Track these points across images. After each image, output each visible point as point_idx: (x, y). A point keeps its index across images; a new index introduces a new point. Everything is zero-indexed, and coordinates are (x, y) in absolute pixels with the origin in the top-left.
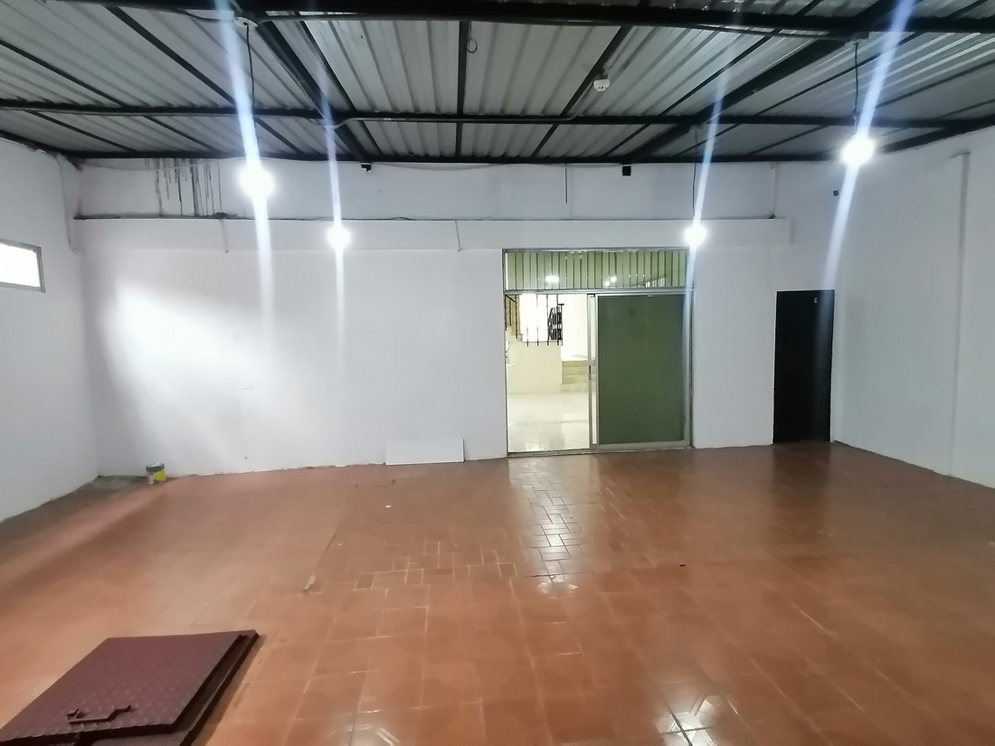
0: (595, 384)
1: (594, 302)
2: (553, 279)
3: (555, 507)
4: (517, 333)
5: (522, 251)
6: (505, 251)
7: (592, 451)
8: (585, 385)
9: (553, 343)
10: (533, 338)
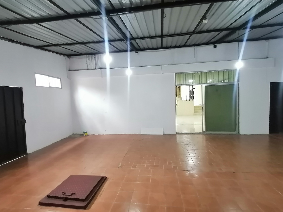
0: (204, 113)
1: (204, 88)
2: (191, 81)
3: (191, 150)
4: (180, 97)
5: (181, 73)
6: (176, 73)
7: (203, 133)
8: (201, 113)
9: (191, 100)
10: (185, 99)
